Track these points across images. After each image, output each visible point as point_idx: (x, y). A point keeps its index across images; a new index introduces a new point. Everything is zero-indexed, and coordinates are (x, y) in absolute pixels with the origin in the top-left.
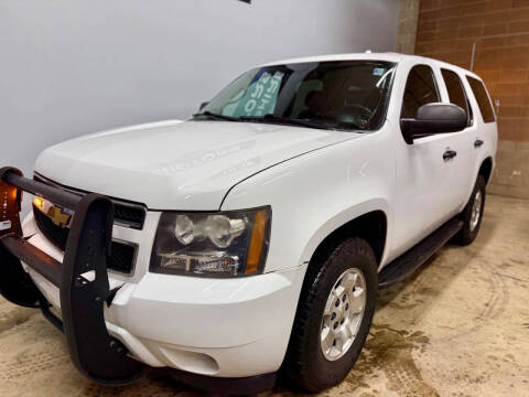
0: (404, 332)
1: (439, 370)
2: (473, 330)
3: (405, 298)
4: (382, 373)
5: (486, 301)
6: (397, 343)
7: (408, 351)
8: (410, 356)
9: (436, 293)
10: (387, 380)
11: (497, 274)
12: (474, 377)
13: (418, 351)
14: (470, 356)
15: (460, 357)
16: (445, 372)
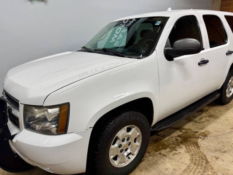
0: (197, 132)
1: (208, 147)
2: (229, 133)
3: (201, 118)
4: (184, 146)
6: (193, 136)
7: (196, 139)
8: (197, 141)
9: (216, 117)
10: (185, 149)
12: (223, 151)
13: (201, 139)
14: (224, 143)
15: (219, 143)
16: (211, 148)
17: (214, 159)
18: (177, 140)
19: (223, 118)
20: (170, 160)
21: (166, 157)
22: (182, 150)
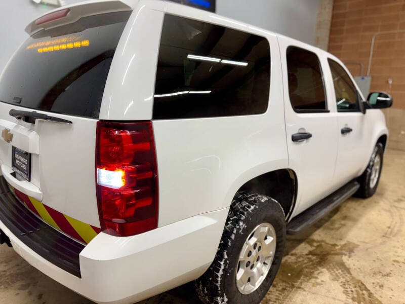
0: (335, 245)
1: (362, 269)
2: (381, 244)
3: (333, 223)
4: (324, 270)
5: (389, 225)
6: (332, 252)
7: (340, 257)
8: (342, 260)
9: (355, 220)
10: (329, 274)
11: (395, 206)
12: (385, 273)
13: (347, 257)
14: (381, 260)
15: (374, 261)
16: (366, 270)
17: (378, 288)
18: (310, 260)
19: (363, 221)
20: (313, 296)
21: (305, 291)
22: (324, 275)
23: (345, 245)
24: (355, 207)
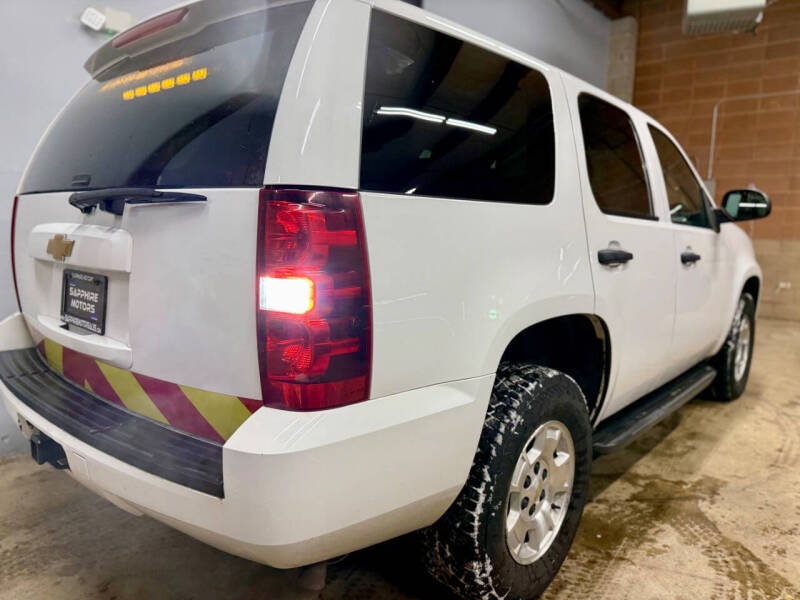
0: (680, 483)
1: (739, 522)
2: (769, 478)
3: (670, 445)
4: (666, 526)
5: (779, 446)
6: (677, 496)
7: (693, 503)
8: (699, 509)
9: (713, 440)
10: (677, 534)
11: (785, 414)
12: (785, 529)
13: (706, 503)
14: (774, 507)
15: (761, 508)
16: (747, 524)
17: (775, 555)
18: (635, 510)
19: (729, 440)
20: (653, 573)
21: (633, 564)
22: (668, 536)
23: (699, 483)
24: (708, 417)
